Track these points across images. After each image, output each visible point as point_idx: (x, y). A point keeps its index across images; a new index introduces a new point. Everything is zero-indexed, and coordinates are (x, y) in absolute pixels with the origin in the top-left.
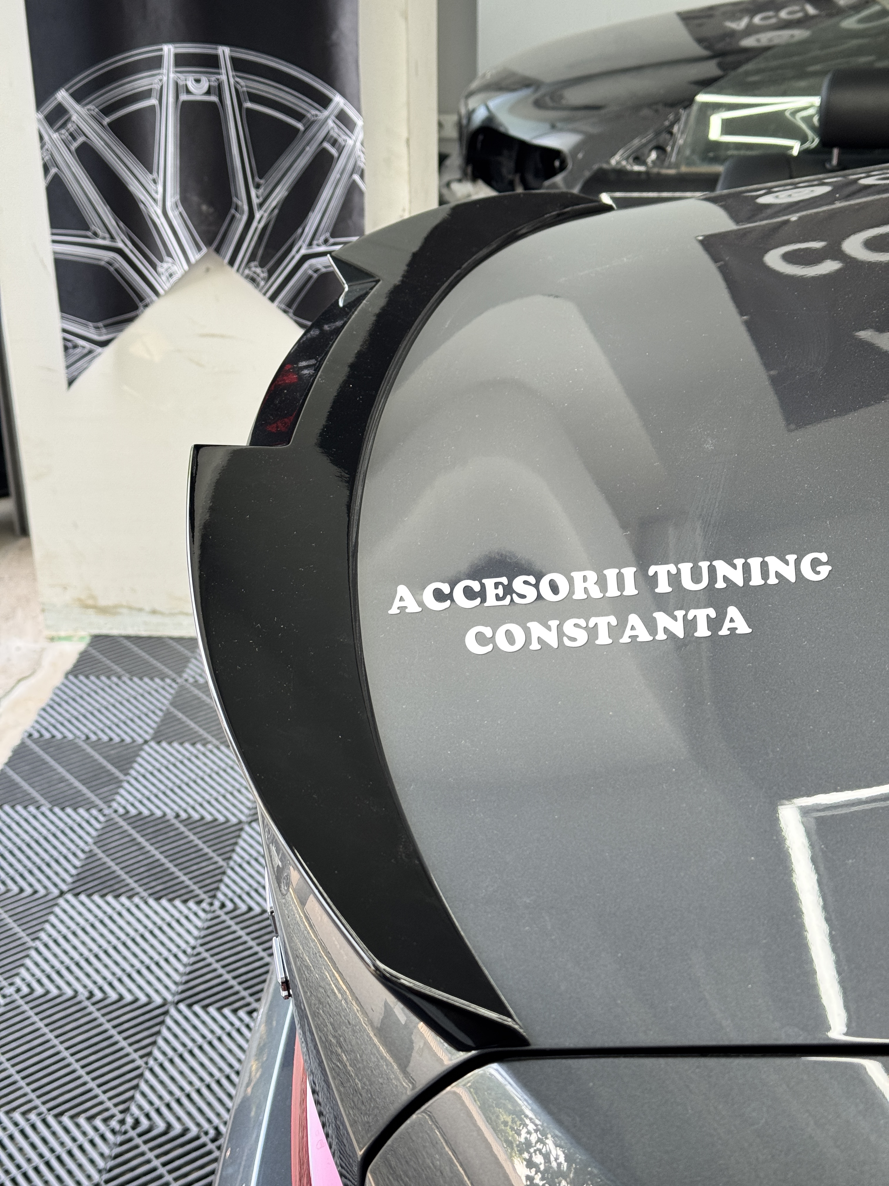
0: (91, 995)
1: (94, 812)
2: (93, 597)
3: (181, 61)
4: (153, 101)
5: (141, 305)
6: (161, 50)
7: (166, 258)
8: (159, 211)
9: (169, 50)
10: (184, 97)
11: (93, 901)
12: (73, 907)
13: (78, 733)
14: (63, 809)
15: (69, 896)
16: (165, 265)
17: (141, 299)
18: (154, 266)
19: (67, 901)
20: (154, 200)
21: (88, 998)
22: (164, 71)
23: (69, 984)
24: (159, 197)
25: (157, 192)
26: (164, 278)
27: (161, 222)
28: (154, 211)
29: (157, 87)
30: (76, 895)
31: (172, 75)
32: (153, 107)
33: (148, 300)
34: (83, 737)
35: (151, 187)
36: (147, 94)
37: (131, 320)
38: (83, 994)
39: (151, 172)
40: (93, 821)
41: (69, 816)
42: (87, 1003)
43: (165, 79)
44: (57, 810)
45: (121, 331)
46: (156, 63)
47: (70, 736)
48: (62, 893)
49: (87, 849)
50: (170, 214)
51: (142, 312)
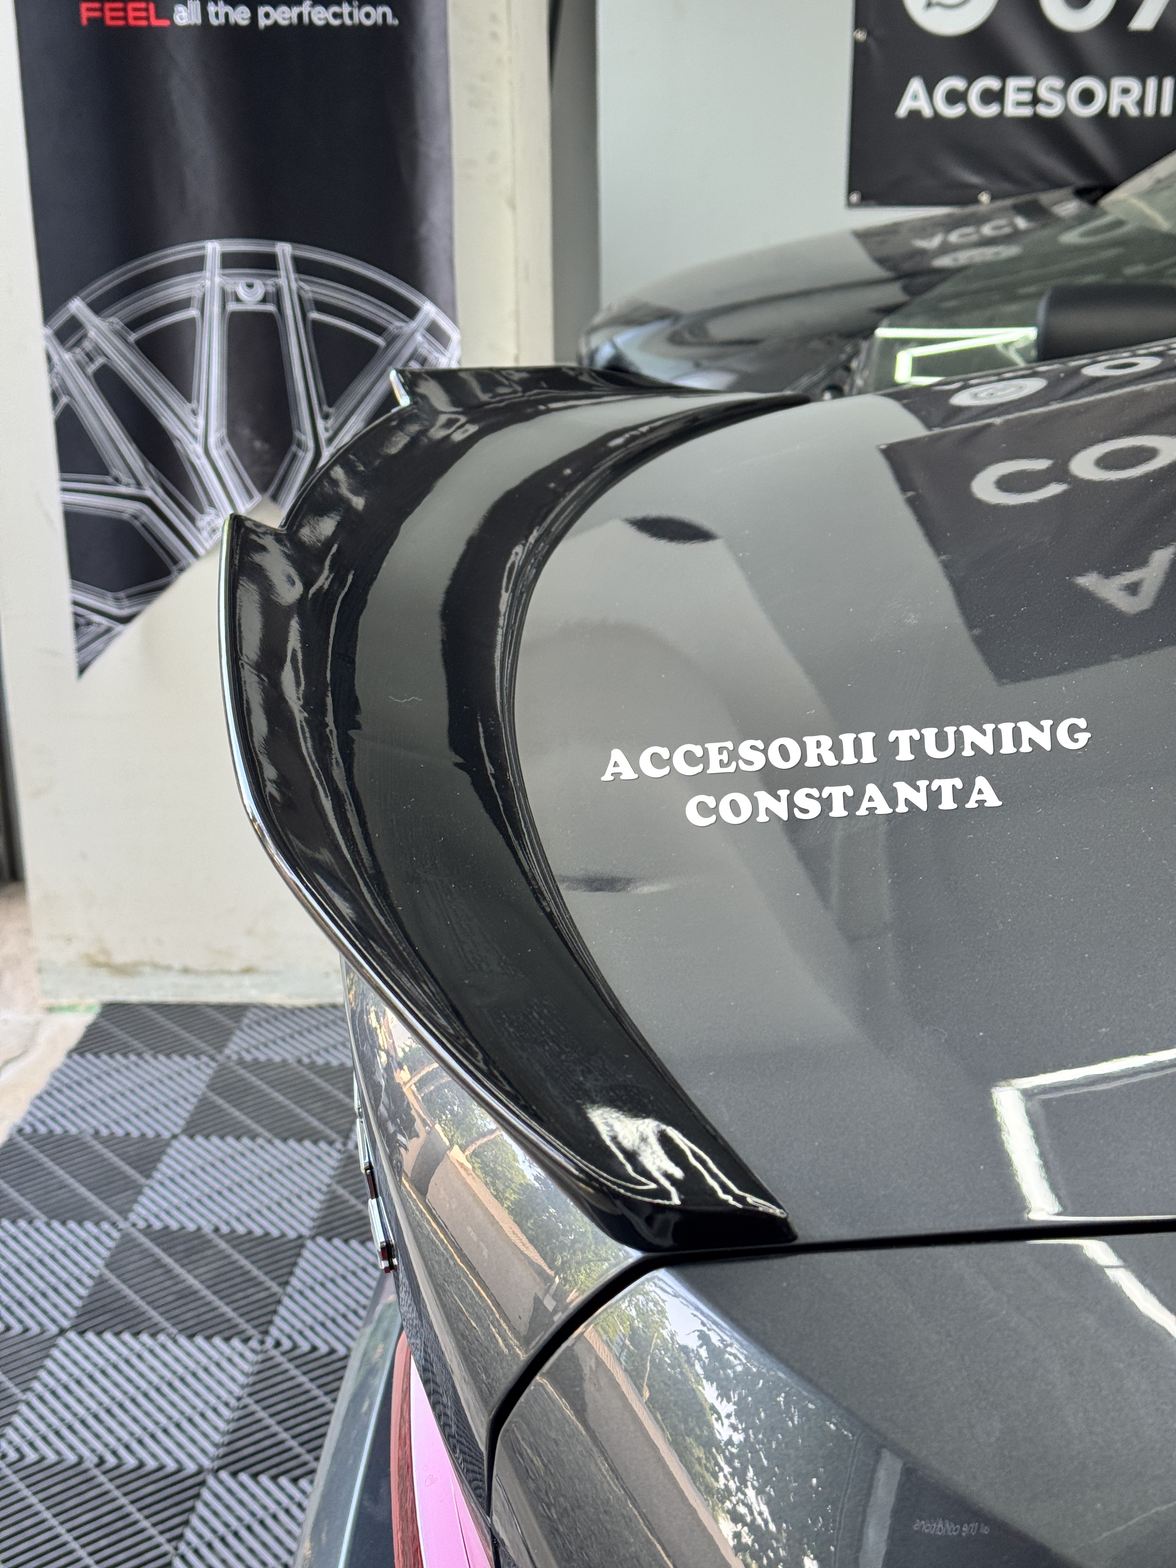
0: (102, 1461)
1: (106, 1226)
2: (105, 952)
3: (230, 261)
4: (192, 312)
5: (174, 569)
6: (203, 248)
7: (208, 509)
8: (199, 449)
9: (213, 249)
10: (232, 307)
11: (104, 1341)
12: (77, 1349)
13: (84, 1126)
14: (64, 1223)
15: (72, 1335)
16: (207, 518)
17: (175, 561)
18: (192, 519)
19: (69, 1341)
20: (194, 437)
21: (98, 1466)
22: (207, 273)
23: (72, 1448)
24: (199, 432)
25: (196, 426)
26: (205, 534)
27: (201, 463)
28: (193, 451)
29: (197, 294)
30: (81, 1333)
31: (218, 280)
32: (192, 322)
33: (183, 563)
34: (92, 1131)
35: (189, 419)
36: (184, 304)
37: (161, 589)
38: (90, 1460)
39: (189, 400)
40: (104, 1238)
41: (72, 1232)
42: (96, 1472)
43: (208, 283)
44: (56, 1224)
45: (148, 602)
46: (197, 264)
47: (73, 1130)
48: (62, 1332)
49: (96, 1273)
50: (215, 453)
51: (176, 577)
